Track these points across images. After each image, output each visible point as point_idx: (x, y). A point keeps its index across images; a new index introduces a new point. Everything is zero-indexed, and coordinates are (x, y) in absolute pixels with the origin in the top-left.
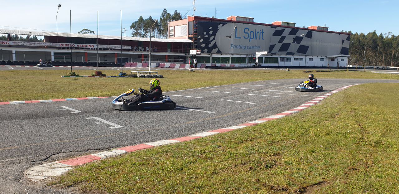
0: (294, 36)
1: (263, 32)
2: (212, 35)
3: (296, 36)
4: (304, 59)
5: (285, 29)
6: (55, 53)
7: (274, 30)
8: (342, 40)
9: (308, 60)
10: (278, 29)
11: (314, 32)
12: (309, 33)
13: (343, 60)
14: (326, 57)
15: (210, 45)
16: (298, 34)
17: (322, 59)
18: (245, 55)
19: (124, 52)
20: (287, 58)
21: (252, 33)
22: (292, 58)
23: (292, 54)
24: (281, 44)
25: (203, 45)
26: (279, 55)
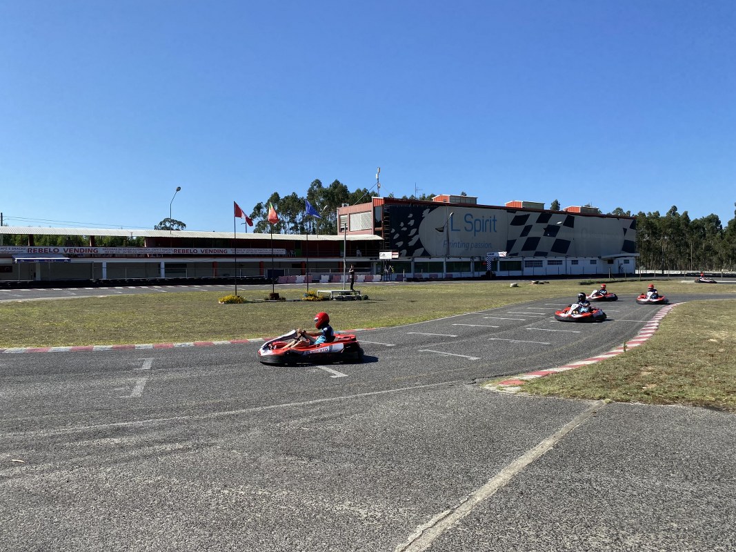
0: (545, 225)
1: (494, 220)
2: (413, 227)
3: (549, 226)
4: (563, 262)
5: (528, 215)
6: (167, 265)
7: (512, 216)
8: (624, 229)
9: (569, 263)
10: (519, 213)
11: (576, 218)
12: (570, 218)
13: (627, 262)
14: (600, 257)
15: (411, 244)
16: (551, 222)
17: (593, 262)
18: (469, 257)
19: (276, 260)
20: (536, 261)
21: (478, 222)
22: (545, 260)
23: (545, 254)
24: (525, 239)
25: (400, 244)
26: (523, 257)
